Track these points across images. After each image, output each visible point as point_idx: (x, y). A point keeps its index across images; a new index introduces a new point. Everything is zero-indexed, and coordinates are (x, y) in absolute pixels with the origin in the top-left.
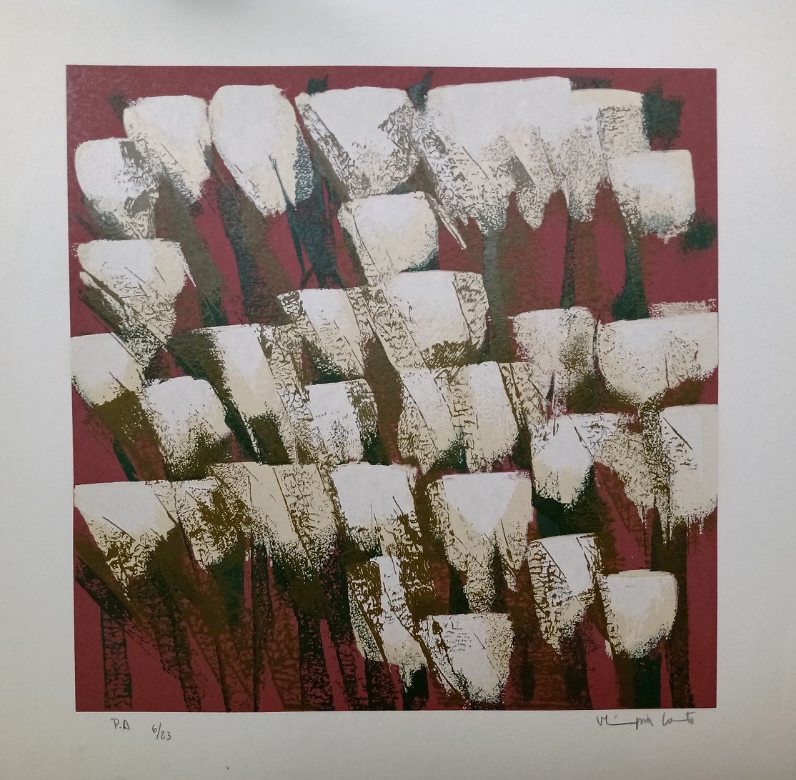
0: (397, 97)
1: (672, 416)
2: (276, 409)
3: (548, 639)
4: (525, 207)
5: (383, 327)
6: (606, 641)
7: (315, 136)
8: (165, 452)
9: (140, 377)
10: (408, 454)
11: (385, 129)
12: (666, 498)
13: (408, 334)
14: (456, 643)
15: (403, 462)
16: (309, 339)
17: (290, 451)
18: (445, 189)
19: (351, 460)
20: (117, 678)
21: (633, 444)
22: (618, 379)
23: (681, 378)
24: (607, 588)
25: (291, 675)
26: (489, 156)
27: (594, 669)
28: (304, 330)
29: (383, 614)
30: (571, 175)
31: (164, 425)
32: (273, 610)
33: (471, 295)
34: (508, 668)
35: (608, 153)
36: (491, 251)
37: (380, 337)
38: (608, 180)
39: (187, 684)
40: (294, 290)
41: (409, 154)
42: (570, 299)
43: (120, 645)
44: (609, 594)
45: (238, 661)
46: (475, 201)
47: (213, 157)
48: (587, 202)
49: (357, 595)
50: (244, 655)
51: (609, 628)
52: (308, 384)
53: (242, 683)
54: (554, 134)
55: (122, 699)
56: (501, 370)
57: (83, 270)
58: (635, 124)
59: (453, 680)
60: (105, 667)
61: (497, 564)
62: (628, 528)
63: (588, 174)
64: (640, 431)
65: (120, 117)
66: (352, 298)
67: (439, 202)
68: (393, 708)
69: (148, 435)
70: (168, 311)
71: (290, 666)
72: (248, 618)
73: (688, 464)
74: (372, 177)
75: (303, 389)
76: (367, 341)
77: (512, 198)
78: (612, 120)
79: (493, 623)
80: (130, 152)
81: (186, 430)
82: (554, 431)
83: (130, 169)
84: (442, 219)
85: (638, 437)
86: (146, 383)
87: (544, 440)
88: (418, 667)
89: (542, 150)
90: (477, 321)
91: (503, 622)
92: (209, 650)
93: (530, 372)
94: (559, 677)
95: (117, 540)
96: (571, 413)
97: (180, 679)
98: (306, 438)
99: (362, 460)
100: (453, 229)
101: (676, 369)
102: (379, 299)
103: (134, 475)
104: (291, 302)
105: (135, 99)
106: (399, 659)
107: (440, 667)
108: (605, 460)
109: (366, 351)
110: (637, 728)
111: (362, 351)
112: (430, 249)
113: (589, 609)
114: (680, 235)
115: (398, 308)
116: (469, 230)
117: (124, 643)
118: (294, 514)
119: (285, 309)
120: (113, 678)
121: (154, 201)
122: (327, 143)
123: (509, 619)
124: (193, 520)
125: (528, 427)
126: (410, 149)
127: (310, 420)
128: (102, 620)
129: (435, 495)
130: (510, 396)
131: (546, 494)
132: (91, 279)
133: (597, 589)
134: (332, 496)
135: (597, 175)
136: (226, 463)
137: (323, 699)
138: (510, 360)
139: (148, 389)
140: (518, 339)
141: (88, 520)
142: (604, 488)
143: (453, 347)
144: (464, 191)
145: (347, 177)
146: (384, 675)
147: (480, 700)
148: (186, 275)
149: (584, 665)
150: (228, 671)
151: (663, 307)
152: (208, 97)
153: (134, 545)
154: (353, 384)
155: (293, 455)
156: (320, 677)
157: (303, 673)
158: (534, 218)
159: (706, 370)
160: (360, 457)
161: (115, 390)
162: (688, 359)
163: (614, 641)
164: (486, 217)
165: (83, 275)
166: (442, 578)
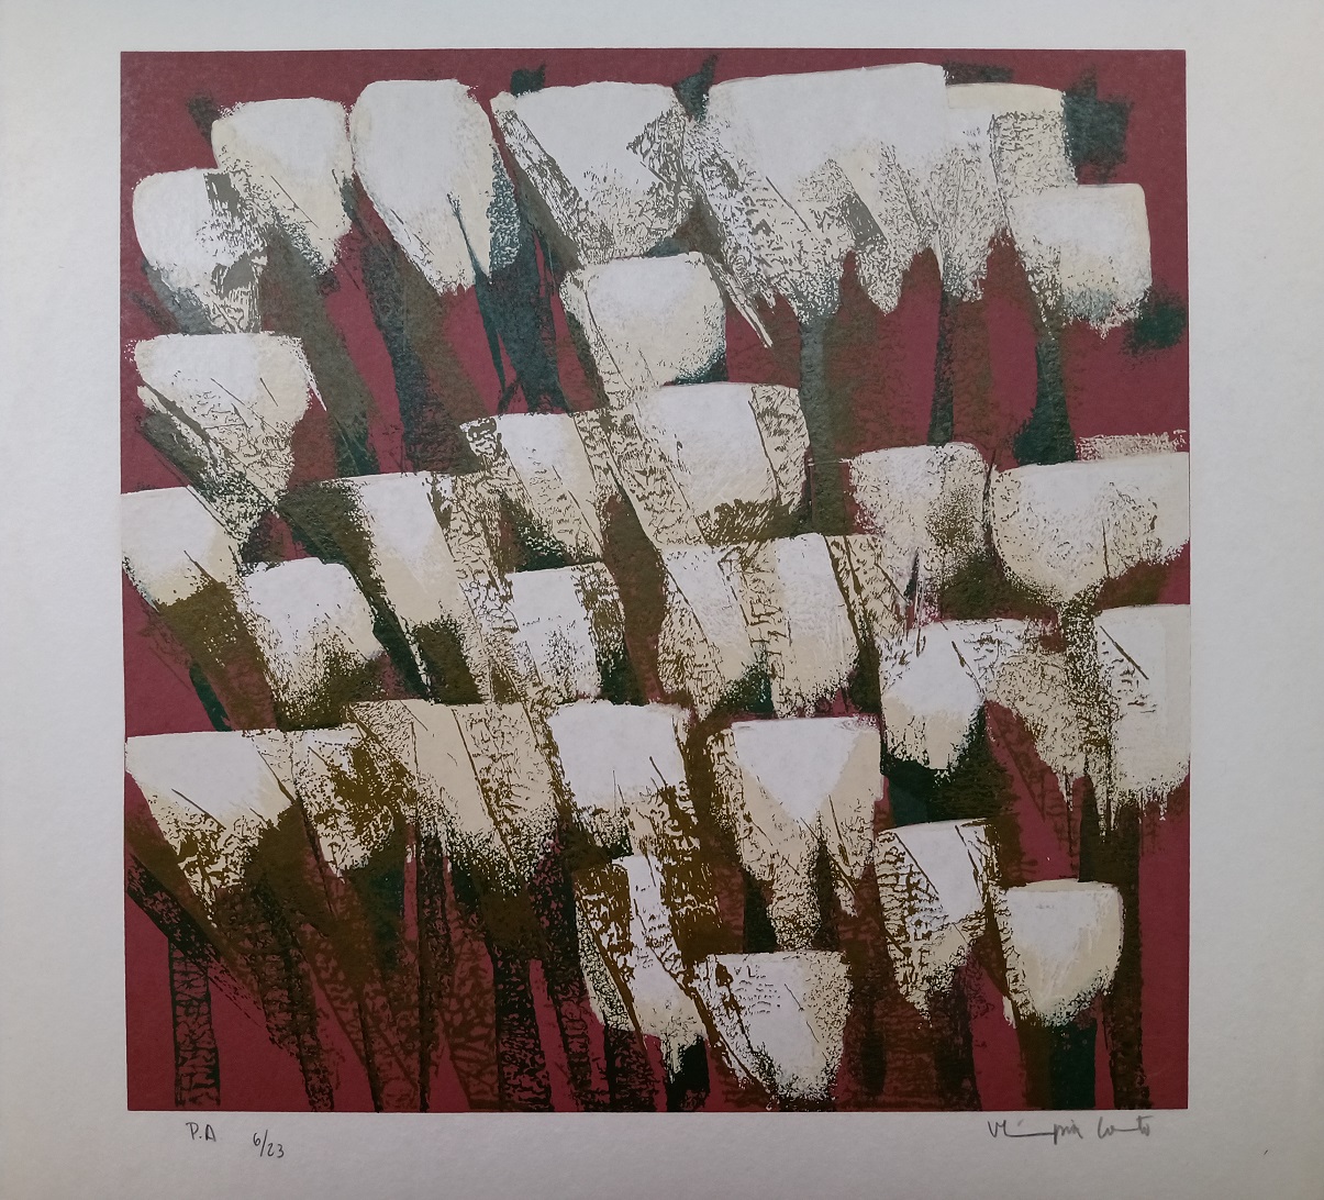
0: (659, 98)
1: (1115, 624)
2: (458, 612)
3: (907, 994)
4: (871, 276)
5: (633, 477)
6: (1005, 999)
7: (523, 163)
8: (276, 683)
9: (235, 559)
10: (675, 686)
11: (638, 150)
12: (1103, 762)
13: (676, 488)
14: (756, 1000)
15: (666, 699)
16: (512, 496)
17: (480, 681)
18: (738, 247)
19: (580, 696)
20: (194, 1057)
21: (1050, 671)
22: (1025, 562)
23: (1128, 562)
24: (1006, 910)
25: (481, 1052)
26: (811, 194)
27: (984, 1044)
28: (504, 482)
29: (634, 951)
30: (946, 224)
31: (273, 638)
32: (452, 943)
33: (779, 424)
34: (841, 1043)
35: (1008, 189)
36: (813, 351)
37: (629, 493)
38: (1008, 233)
39: (312, 1067)
40: (487, 416)
41: (677, 190)
42: (945, 430)
43: (200, 1001)
44: (1010, 920)
45: (395, 1029)
46: (787, 267)
47: (356, 197)
48: (974, 269)
49: (590, 922)
50: (405, 1018)
51: (1010, 976)
52: (511, 571)
53: (401, 1066)
54: (918, 156)
55: (204, 1090)
56: (829, 548)
57: (143, 384)
58: (1053, 140)
59: (750, 1062)
60: (175, 1037)
61: (823, 869)
62: (1042, 809)
63: (975, 221)
64: (1062, 650)
65: (207, 136)
66: (583, 430)
67: (728, 269)
68: (651, 1108)
69: (248, 653)
70: (281, 450)
71: (479, 1038)
72: (410, 958)
73: (1142, 704)
74: (616, 228)
75: (503, 580)
76: (607, 500)
77: (849, 261)
78: (1014, 135)
79: (816, 968)
80: (221, 190)
81: (309, 648)
82: (918, 649)
83: (221, 219)
84: (733, 298)
85: (1059, 659)
86: (245, 568)
87: (902, 663)
88: (692, 1041)
89: (899, 183)
90: (790, 466)
91: (832, 967)
92: (347, 1010)
93: (878, 551)
94: (925, 1057)
95: (196, 827)
96: (946, 618)
97: (299, 1056)
98: (507, 659)
99: (598, 697)
100: (750, 314)
101: (1120, 545)
102: (628, 430)
103: (224, 720)
104: (483, 436)
105: (231, 105)
106: (662, 1027)
107: (728, 1040)
108: (1003, 698)
109: (605, 516)
110: (1055, 1142)
111: (599, 516)
112: (713, 348)
113: (977, 944)
114: (1127, 324)
115: (659, 445)
116: (778, 315)
117: (207, 998)
118: (488, 785)
119: (473, 447)
120: (188, 1055)
121: (260, 270)
122: (542, 174)
123: (843, 961)
124: (321, 796)
125: (874, 642)
126: (679, 182)
127: (514, 631)
128: (171, 960)
129: (720, 755)
130: (844, 591)
131: (905, 753)
132: (156, 398)
133: (989, 912)
134: (549, 756)
135: (989, 223)
136: (374, 701)
137: (534, 1092)
138: (845, 532)
139: (248, 580)
140: (858, 497)
141: (148, 795)
142: (1002, 744)
143: (750, 509)
144: (770, 251)
145: (575, 228)
146: (634, 1052)
147: (794, 1095)
148: (311, 391)
149: (968, 1038)
150: (378, 1044)
151: (1100, 443)
152: (348, 99)
153: (224, 835)
154: (584, 571)
155: (485, 688)
156: (530, 1056)
157: (502, 1049)
158: (885, 295)
159: (1169, 547)
160: (595, 691)
161: (193, 581)
162: (1140, 528)
163: (1019, 999)
164: (805, 294)
165: (142, 392)
166: (731, 893)
